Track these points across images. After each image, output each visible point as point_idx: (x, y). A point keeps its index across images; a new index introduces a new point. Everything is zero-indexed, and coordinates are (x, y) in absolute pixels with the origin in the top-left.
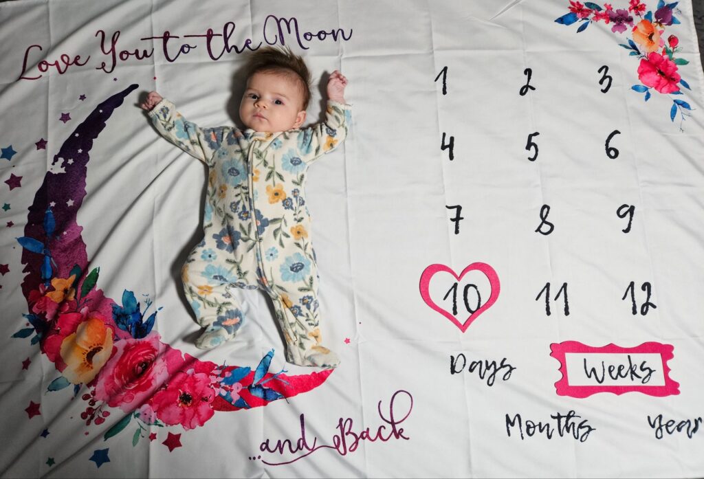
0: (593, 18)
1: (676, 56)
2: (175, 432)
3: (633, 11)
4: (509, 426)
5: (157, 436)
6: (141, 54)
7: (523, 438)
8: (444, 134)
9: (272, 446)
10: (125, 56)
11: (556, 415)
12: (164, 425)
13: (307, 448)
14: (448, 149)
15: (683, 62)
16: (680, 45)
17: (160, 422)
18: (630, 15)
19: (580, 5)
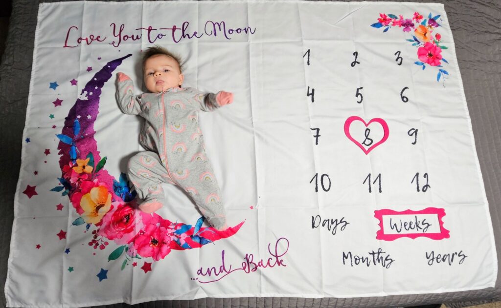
0: (392, 25)
1: (440, 44)
2: (148, 262)
3: (415, 20)
4: (345, 258)
5: (137, 264)
6: (135, 38)
7: (352, 266)
8: (309, 87)
9: (204, 272)
10: (126, 38)
11: (372, 252)
12: (142, 257)
13: (226, 271)
14: (311, 96)
15: (445, 48)
16: (442, 39)
17: (139, 256)
18: (413, 22)
19: (385, 16)
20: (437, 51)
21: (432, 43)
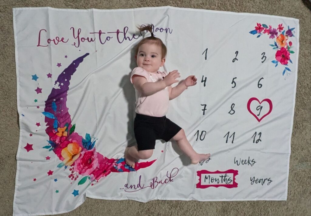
0: (263, 33)
1: (291, 50)
7: (209, 183)
11: (221, 176)
15: (293, 52)
16: (292, 45)
18: (277, 31)
20: (287, 54)
21: (286, 48)
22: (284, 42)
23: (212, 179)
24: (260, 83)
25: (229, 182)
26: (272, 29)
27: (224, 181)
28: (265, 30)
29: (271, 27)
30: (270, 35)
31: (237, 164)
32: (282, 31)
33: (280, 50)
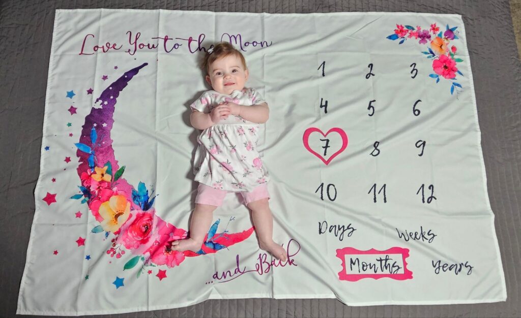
1: (456, 57)
2: (163, 269)
3: (432, 31)
4: (352, 265)
5: (152, 272)
6: (151, 46)
8: (322, 99)
9: (220, 275)
10: (142, 47)
11: (379, 259)
12: (156, 265)
13: (240, 272)
14: (324, 107)
15: (460, 60)
16: (457, 52)
18: (430, 34)
19: (402, 27)
20: (452, 64)
21: (447, 56)
22: (443, 47)
23: (363, 266)
24: (416, 108)
25: (394, 269)
26: (422, 31)
27: (386, 268)
28: (410, 34)
29: (419, 28)
30: (419, 39)
31: (405, 238)
32: (438, 33)
33: (438, 59)
